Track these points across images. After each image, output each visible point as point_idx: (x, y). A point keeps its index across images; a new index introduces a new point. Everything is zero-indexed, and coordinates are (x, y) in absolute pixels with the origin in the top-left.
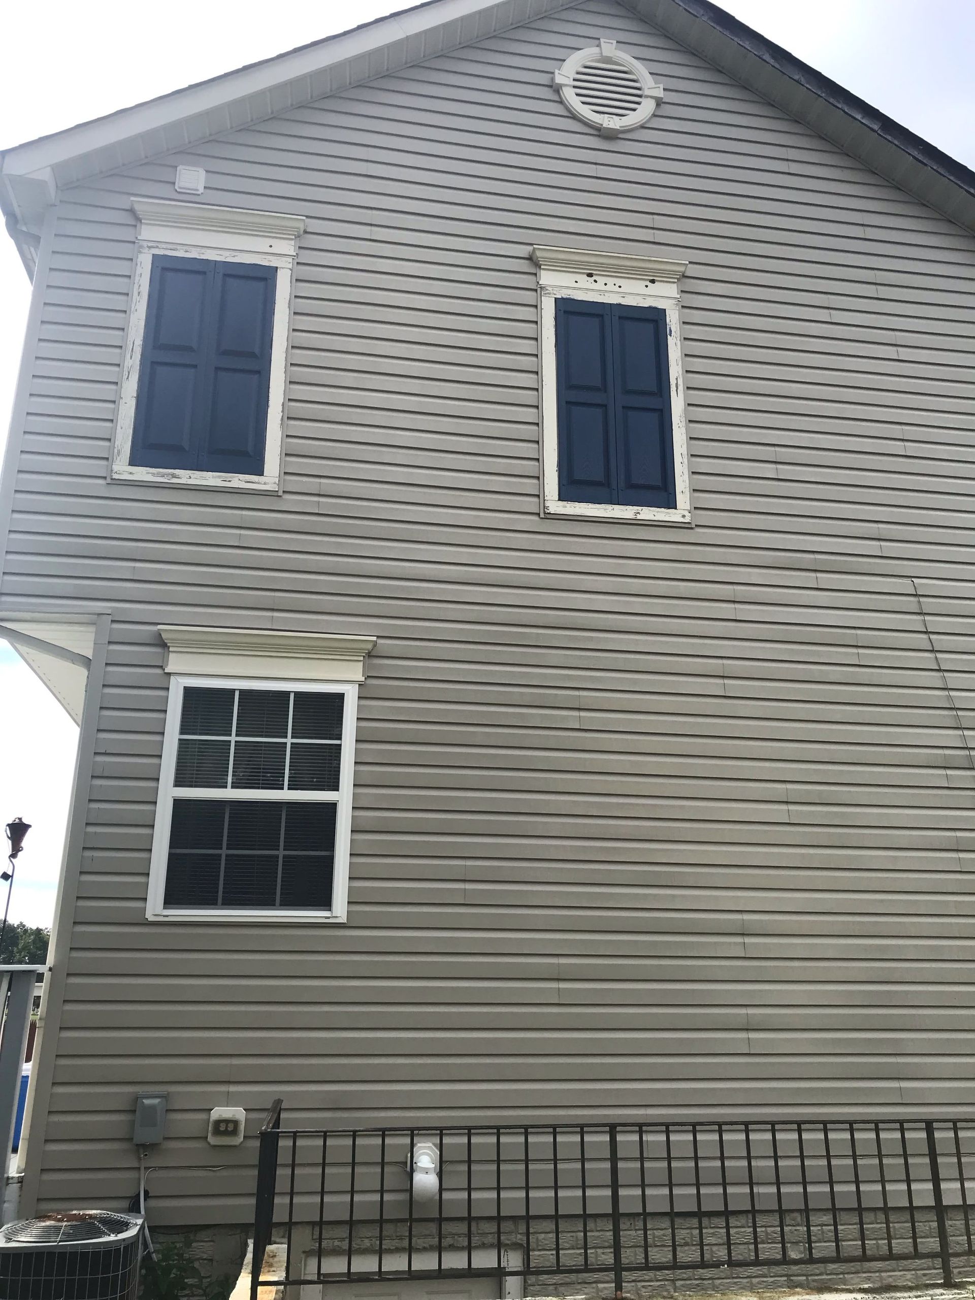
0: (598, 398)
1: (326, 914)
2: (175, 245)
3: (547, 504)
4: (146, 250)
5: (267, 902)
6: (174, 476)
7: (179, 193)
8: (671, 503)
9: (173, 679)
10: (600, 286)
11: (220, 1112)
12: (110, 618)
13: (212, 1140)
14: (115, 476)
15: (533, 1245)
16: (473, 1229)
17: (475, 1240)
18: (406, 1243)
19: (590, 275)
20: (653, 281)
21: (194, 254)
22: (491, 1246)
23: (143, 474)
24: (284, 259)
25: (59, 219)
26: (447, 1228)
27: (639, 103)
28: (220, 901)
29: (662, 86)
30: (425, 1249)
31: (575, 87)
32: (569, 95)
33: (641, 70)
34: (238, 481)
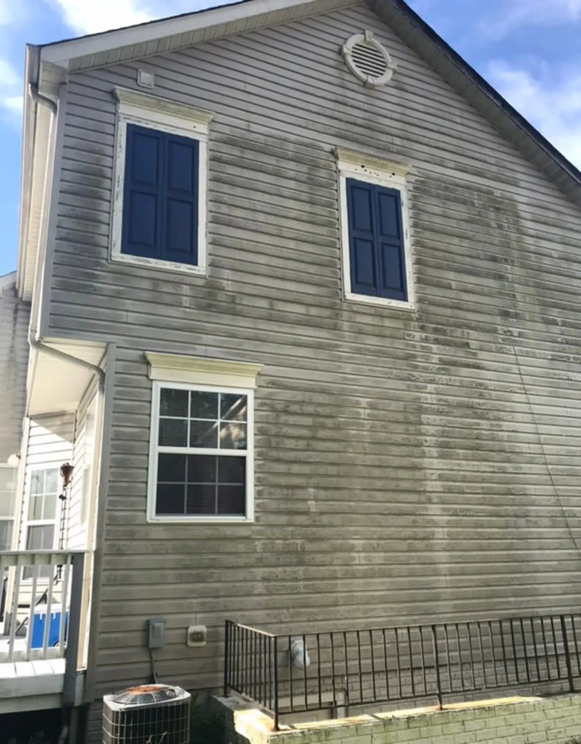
0: (369, 237)
1: (244, 518)
2: (139, 119)
3: (346, 294)
4: (123, 120)
5: (211, 512)
6: (148, 262)
7: (141, 86)
8: (404, 298)
9: (154, 383)
10: (367, 173)
11: (192, 629)
12: (116, 345)
13: (191, 644)
14: (114, 259)
15: (350, 689)
16: (322, 682)
17: (323, 688)
18: (289, 692)
19: (363, 167)
20: (393, 174)
21: (151, 126)
22: (331, 690)
23: (129, 259)
24: (202, 136)
25: (70, 92)
26: (309, 683)
27: (384, 71)
28: (185, 511)
29: (396, 63)
30: (299, 695)
31: (353, 56)
32: (350, 60)
33: (386, 52)
34: (184, 268)
